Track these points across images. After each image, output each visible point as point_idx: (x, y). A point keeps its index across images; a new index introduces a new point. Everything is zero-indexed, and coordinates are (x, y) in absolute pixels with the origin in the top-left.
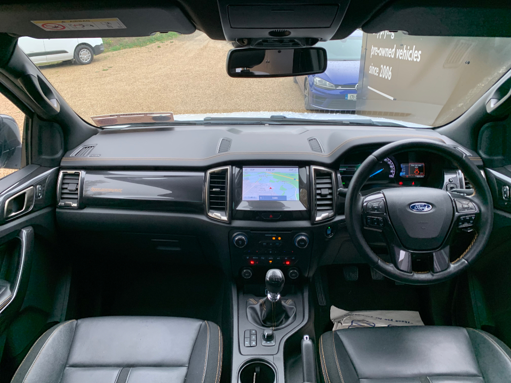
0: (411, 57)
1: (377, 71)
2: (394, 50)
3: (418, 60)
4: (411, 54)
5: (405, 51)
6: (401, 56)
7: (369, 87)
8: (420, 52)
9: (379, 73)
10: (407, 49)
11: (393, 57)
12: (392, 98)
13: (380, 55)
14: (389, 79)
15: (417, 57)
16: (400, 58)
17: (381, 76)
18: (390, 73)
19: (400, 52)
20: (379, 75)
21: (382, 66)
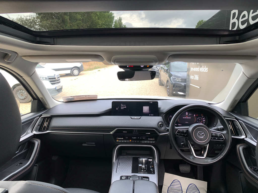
0: (204, 70)
1: (193, 77)
2: (199, 68)
3: (207, 71)
4: (205, 69)
5: (202, 68)
6: (201, 70)
7: (190, 84)
8: (207, 68)
9: (194, 78)
10: (203, 67)
11: (198, 71)
12: (199, 87)
13: (194, 71)
14: (198, 80)
15: (206, 70)
16: (201, 71)
17: (195, 79)
18: (198, 77)
19: (201, 69)
20: (194, 79)
21: (195, 75)
